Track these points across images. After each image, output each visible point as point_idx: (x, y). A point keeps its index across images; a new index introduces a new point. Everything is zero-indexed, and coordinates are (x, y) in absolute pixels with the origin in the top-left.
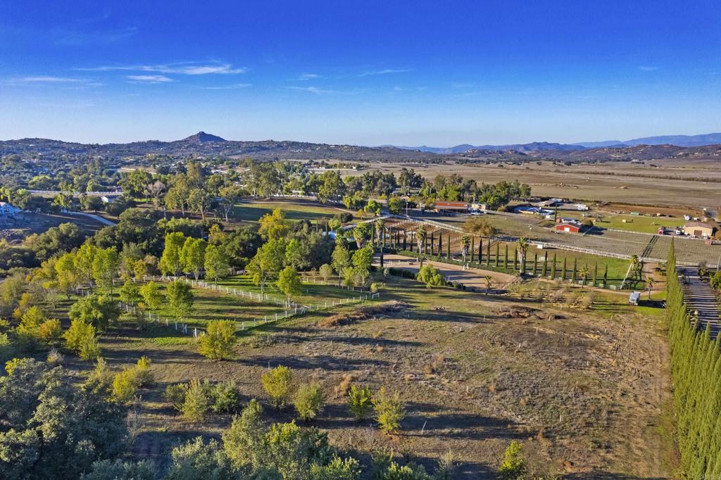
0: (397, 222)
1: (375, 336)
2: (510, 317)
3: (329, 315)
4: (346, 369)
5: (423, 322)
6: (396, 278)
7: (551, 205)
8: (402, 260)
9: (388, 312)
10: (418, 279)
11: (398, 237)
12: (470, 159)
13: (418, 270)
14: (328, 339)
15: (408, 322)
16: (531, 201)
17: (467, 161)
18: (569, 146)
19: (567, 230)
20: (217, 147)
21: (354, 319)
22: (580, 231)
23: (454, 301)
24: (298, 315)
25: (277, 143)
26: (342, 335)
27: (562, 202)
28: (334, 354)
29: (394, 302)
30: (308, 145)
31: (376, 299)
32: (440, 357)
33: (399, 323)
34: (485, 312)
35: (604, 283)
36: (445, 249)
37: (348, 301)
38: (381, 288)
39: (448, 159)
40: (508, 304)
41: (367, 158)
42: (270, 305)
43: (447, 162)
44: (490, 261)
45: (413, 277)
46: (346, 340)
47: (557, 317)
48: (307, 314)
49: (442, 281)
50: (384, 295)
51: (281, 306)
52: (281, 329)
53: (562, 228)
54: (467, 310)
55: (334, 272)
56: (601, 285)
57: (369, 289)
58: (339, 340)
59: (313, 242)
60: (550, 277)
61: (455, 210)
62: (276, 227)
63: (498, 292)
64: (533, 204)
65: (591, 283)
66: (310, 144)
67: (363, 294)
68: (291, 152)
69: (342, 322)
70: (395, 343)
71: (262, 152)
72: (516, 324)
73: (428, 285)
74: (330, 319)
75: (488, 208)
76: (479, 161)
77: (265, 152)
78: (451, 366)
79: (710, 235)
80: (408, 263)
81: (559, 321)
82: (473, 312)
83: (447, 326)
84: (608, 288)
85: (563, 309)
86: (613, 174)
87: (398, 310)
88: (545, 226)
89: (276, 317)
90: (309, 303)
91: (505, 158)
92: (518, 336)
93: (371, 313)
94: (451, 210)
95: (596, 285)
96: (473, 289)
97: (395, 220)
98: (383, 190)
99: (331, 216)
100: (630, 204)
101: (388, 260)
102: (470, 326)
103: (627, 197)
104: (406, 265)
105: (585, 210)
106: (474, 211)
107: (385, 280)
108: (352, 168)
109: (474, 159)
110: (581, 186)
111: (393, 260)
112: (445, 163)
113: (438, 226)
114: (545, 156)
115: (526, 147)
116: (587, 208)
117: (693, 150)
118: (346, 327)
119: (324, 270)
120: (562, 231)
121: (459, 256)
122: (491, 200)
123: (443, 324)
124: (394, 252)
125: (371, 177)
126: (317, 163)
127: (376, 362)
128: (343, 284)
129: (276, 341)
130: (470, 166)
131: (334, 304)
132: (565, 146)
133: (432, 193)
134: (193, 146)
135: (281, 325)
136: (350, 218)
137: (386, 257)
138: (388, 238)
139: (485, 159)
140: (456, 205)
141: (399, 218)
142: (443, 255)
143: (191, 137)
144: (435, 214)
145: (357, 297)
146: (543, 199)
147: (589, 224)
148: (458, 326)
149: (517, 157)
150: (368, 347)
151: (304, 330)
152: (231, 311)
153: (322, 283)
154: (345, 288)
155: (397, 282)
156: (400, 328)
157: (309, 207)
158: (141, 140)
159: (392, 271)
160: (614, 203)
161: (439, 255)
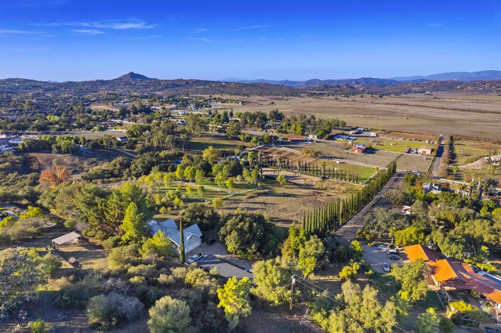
0: (268, 149)
1: (261, 202)
2: (310, 195)
3: (245, 195)
4: (254, 210)
5: (277, 197)
6: (267, 180)
7: (356, 133)
8: (270, 171)
9: (265, 194)
10: (277, 181)
11: (268, 158)
12: (317, 92)
13: (277, 176)
14: (247, 203)
15: (272, 197)
16: (346, 130)
17: (315, 94)
18: (386, 80)
19: (356, 151)
20: (145, 85)
21: (254, 197)
22: (363, 152)
23: (290, 190)
24: (234, 196)
25: (185, 81)
26: (251, 201)
27: (364, 130)
28: (249, 207)
29: (267, 190)
30: (206, 83)
31: (260, 189)
32: (282, 207)
33: (269, 198)
34: (301, 194)
35: (357, 181)
36: (290, 164)
37: (250, 190)
38: (262, 184)
39: (302, 93)
40: (311, 191)
41: (247, 92)
42: (222, 192)
43: (301, 95)
44: (310, 170)
45: (275, 179)
46: (252, 203)
47: (328, 195)
48: (237, 195)
49: (287, 181)
50: (263, 188)
51: (227, 192)
52: (231, 200)
53: (354, 151)
54: (295, 193)
55: (243, 178)
56: (356, 182)
57: (257, 185)
58: (250, 203)
59: (232, 165)
60: (335, 178)
61: (299, 141)
62: (212, 156)
63: (310, 186)
64: (346, 132)
65: (352, 181)
66: (208, 81)
67: (255, 187)
68: (196, 89)
69: (250, 198)
70: (268, 204)
71: (176, 88)
72: (311, 198)
73: (281, 183)
74: (245, 196)
75: (318, 137)
76: (323, 94)
77: (178, 88)
78: (285, 210)
79: (430, 153)
80: (273, 172)
81: (328, 197)
82: (297, 194)
83: (285, 199)
84: (358, 183)
85: (333, 193)
86: (408, 105)
87: (269, 193)
88: (345, 149)
89: (228, 196)
90: (237, 191)
91: (341, 91)
92: (310, 202)
93: (259, 195)
94: (297, 140)
95: (353, 182)
96: (300, 185)
97: (267, 148)
98: (260, 124)
99: (234, 146)
100: (402, 132)
101: (264, 171)
102: (294, 199)
103: (405, 126)
104: (272, 173)
105: (374, 137)
106: (309, 141)
107: (263, 181)
108: (238, 103)
109: (320, 92)
110: (380, 117)
111: (266, 171)
112: (300, 96)
113: (289, 150)
114: (368, 88)
115: (357, 81)
116: (375, 135)
117: (468, 84)
118: (251, 199)
119: (239, 177)
120: (353, 152)
121: (296, 168)
122: (320, 133)
123: (285, 198)
124: (267, 167)
125: (252, 116)
126: (215, 99)
127: (262, 209)
128: (247, 183)
129: (231, 203)
130: (316, 98)
131: (246, 191)
132: (384, 80)
133: (288, 125)
134: (127, 83)
135: (230, 199)
136: (244, 147)
137: (263, 169)
138: (264, 158)
139: (326, 92)
140: (299, 138)
141: (269, 146)
142: (289, 168)
143: (124, 76)
144: (288, 143)
145: (253, 189)
146: (353, 129)
147: (369, 147)
148: (289, 199)
149: (349, 90)
150: (260, 205)
151: (238, 200)
152: (211, 194)
153: (238, 183)
154: (248, 185)
155: (268, 181)
156: (269, 199)
157: (222, 141)
158: (91, 80)
159: (266, 177)
160: (393, 131)
161: (287, 167)
